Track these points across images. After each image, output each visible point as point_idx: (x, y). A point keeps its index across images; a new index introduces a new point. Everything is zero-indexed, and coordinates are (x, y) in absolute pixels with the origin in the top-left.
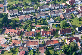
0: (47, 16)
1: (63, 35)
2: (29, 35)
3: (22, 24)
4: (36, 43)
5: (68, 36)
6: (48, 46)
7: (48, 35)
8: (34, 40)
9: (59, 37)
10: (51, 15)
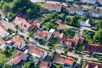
0: (86, 13)
1: (89, 52)
2: (41, 36)
3: (44, 15)
4: (41, 53)
5: (94, 57)
6: (56, 63)
7: (66, 46)
8: (45, 45)
9: (81, 54)
10: (92, 14)
